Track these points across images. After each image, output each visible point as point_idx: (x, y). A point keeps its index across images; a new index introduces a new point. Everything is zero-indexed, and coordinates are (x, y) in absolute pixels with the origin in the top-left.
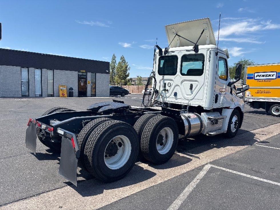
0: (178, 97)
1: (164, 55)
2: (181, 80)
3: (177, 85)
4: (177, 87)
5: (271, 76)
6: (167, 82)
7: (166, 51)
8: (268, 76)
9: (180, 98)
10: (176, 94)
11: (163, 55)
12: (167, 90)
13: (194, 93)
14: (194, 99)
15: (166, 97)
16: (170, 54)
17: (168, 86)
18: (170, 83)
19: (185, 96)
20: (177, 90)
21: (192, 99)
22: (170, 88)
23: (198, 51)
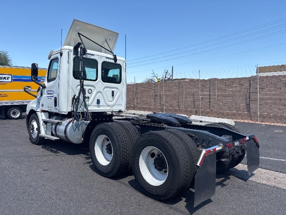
0: (101, 104)
2: (103, 87)
3: (99, 92)
4: (99, 94)
5: (6, 78)
6: (86, 88)
8: (3, 78)
9: (103, 105)
10: (98, 102)
12: (88, 98)
13: (115, 99)
14: (115, 105)
16: (89, 56)
17: (89, 93)
18: (91, 90)
19: (108, 102)
20: (99, 96)
21: (114, 105)
22: (90, 94)
23: (117, 61)
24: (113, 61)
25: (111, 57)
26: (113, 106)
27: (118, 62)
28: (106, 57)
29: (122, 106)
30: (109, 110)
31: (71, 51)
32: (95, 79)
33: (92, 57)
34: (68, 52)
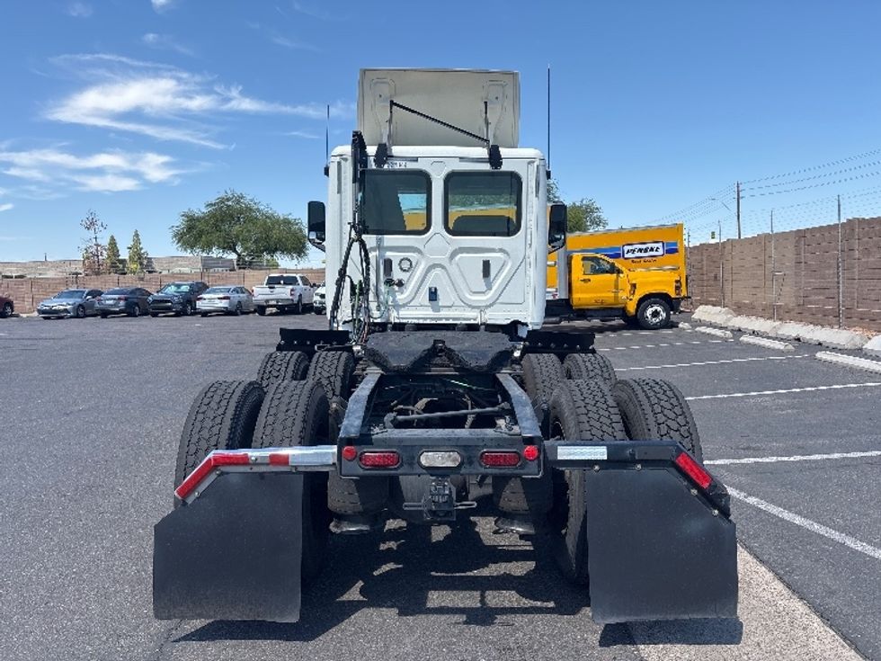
0: (442, 301)
1: (374, 167)
2: (451, 249)
3: (437, 266)
4: (438, 271)
6: (394, 256)
7: (383, 155)
9: (449, 304)
10: (433, 295)
11: (372, 165)
12: (400, 284)
13: (497, 285)
14: (496, 305)
15: (397, 306)
16: (399, 166)
17: (401, 269)
18: (409, 260)
19: (468, 296)
20: (436, 279)
21: (491, 305)
22: (408, 274)
23: (500, 164)
24: (487, 167)
25: (482, 152)
26: (487, 307)
27: (505, 167)
28: (460, 158)
29: (526, 309)
30: (475, 320)
31: (346, 160)
32: (422, 228)
33: (411, 166)
34: (339, 163)
